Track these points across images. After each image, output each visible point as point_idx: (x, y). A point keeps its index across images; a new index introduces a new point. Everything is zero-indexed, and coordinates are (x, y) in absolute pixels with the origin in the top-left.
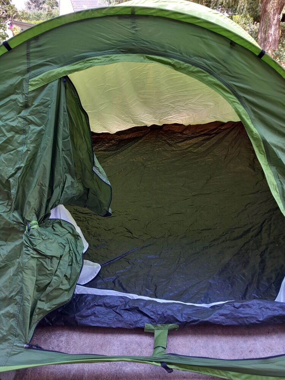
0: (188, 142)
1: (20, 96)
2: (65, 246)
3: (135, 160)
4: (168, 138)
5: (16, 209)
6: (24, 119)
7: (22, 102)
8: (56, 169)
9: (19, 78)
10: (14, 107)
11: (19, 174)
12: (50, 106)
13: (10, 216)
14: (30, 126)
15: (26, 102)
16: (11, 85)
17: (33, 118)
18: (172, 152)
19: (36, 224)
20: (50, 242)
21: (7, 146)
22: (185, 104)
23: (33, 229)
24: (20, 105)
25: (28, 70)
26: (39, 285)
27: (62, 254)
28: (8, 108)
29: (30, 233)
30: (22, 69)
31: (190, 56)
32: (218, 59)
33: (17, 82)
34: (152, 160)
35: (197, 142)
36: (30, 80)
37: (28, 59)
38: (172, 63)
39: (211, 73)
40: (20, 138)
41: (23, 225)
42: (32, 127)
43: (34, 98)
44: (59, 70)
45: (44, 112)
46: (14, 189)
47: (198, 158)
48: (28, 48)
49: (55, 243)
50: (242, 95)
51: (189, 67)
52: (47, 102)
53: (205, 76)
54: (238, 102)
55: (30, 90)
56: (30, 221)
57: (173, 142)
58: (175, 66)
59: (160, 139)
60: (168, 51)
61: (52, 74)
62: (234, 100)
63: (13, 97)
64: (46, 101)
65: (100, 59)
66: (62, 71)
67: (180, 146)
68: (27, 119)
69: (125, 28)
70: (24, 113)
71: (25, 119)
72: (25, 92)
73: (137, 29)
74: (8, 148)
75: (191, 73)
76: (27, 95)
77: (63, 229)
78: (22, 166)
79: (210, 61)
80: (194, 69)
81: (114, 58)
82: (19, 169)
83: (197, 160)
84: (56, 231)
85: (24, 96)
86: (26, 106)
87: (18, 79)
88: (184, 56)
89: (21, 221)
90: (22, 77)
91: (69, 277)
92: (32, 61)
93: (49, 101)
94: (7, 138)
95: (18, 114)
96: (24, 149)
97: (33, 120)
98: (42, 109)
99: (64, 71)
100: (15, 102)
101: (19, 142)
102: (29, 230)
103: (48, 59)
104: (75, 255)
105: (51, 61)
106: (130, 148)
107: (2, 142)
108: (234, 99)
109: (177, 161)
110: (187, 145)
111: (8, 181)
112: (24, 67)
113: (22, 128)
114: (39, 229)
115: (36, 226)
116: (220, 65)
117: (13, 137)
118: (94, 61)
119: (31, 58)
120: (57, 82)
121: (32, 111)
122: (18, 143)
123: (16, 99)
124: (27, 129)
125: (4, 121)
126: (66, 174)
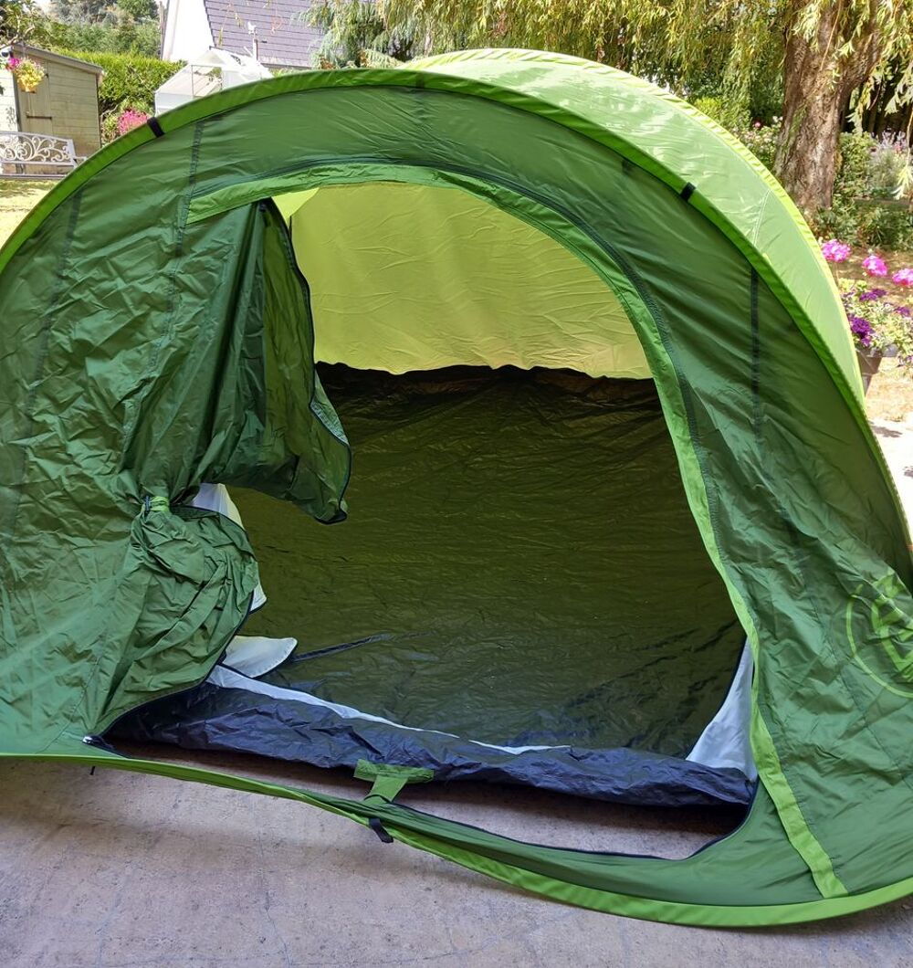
0: (595, 420)
1: (168, 230)
2: (217, 567)
3: (442, 448)
4: (543, 404)
5: (127, 466)
6: (170, 279)
7: (171, 245)
8: (222, 393)
9: (172, 194)
10: (152, 253)
11: (144, 393)
12: (225, 258)
13: (111, 485)
14: (182, 294)
15: (179, 244)
16: (153, 208)
17: (191, 280)
18: (544, 440)
19: (165, 504)
20: (187, 548)
21: (132, 335)
22: (591, 319)
23: (155, 511)
24: (166, 250)
25: (192, 180)
26: (144, 631)
27: (206, 579)
28: (140, 253)
29: (148, 519)
30: (178, 177)
31: (534, 183)
32: (594, 194)
33: (166, 202)
34: (487, 453)
35: (617, 422)
36: (193, 201)
37: (195, 157)
38: (494, 193)
39: (578, 222)
40: (158, 319)
41: (136, 502)
42: (187, 298)
43: (196, 238)
44: (255, 186)
45: (213, 268)
46: (131, 423)
47: (611, 462)
48: (198, 134)
49: (197, 553)
50: (643, 275)
51: (529, 204)
52: (220, 248)
53: (564, 227)
54: (635, 291)
55: (189, 221)
56: (152, 496)
57: (554, 414)
58: (499, 199)
59: (522, 404)
60: (487, 166)
61: (239, 193)
62: (626, 286)
63: (154, 231)
64: (221, 245)
65: (342, 171)
66: (261, 188)
67: (570, 429)
68: (177, 280)
69: (401, 113)
70: (171, 267)
71: (172, 279)
72: (180, 223)
73: (425, 116)
74: (134, 337)
75: (533, 218)
76: (181, 231)
77: (222, 534)
78: (153, 378)
79: (577, 197)
80: (540, 210)
81: (373, 169)
82: (146, 381)
83: (606, 468)
84: (204, 533)
85: (176, 233)
86: (178, 253)
87: (169, 195)
88: (520, 181)
89: (134, 492)
90: (177, 192)
91: (210, 633)
92: (201, 162)
93: (227, 247)
94: (132, 318)
95: (160, 269)
96: (163, 341)
97: (189, 283)
98: (209, 261)
99: (264, 189)
100: (155, 242)
101: (156, 326)
102: (146, 514)
103: (235, 161)
104: (235, 591)
105: (241, 165)
106: (436, 417)
107: (122, 325)
108: (625, 283)
109: (555, 462)
110: (591, 426)
111: (120, 405)
112: (183, 173)
113: (165, 299)
114: (169, 516)
115: (162, 508)
116: (598, 207)
117: (145, 315)
118: (328, 173)
119: (200, 156)
120: (246, 209)
121: (188, 264)
122: (155, 329)
123: (160, 236)
124: (176, 300)
125: (128, 280)
126: (247, 412)
